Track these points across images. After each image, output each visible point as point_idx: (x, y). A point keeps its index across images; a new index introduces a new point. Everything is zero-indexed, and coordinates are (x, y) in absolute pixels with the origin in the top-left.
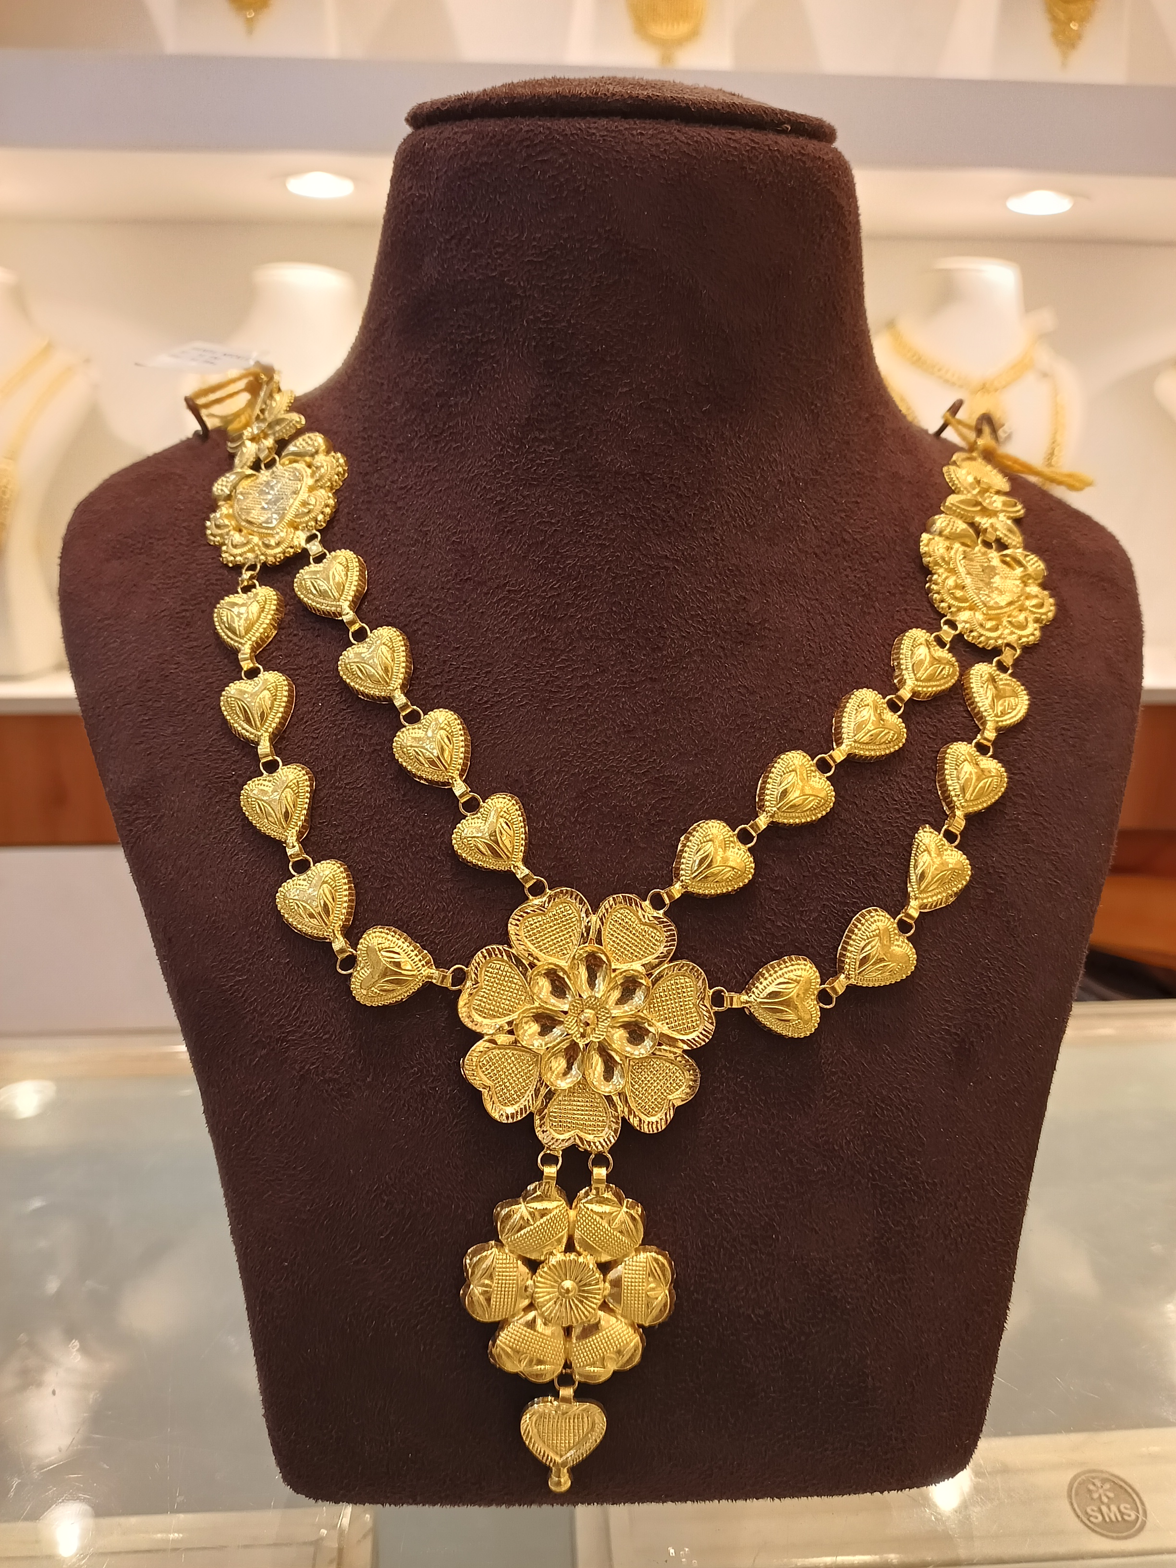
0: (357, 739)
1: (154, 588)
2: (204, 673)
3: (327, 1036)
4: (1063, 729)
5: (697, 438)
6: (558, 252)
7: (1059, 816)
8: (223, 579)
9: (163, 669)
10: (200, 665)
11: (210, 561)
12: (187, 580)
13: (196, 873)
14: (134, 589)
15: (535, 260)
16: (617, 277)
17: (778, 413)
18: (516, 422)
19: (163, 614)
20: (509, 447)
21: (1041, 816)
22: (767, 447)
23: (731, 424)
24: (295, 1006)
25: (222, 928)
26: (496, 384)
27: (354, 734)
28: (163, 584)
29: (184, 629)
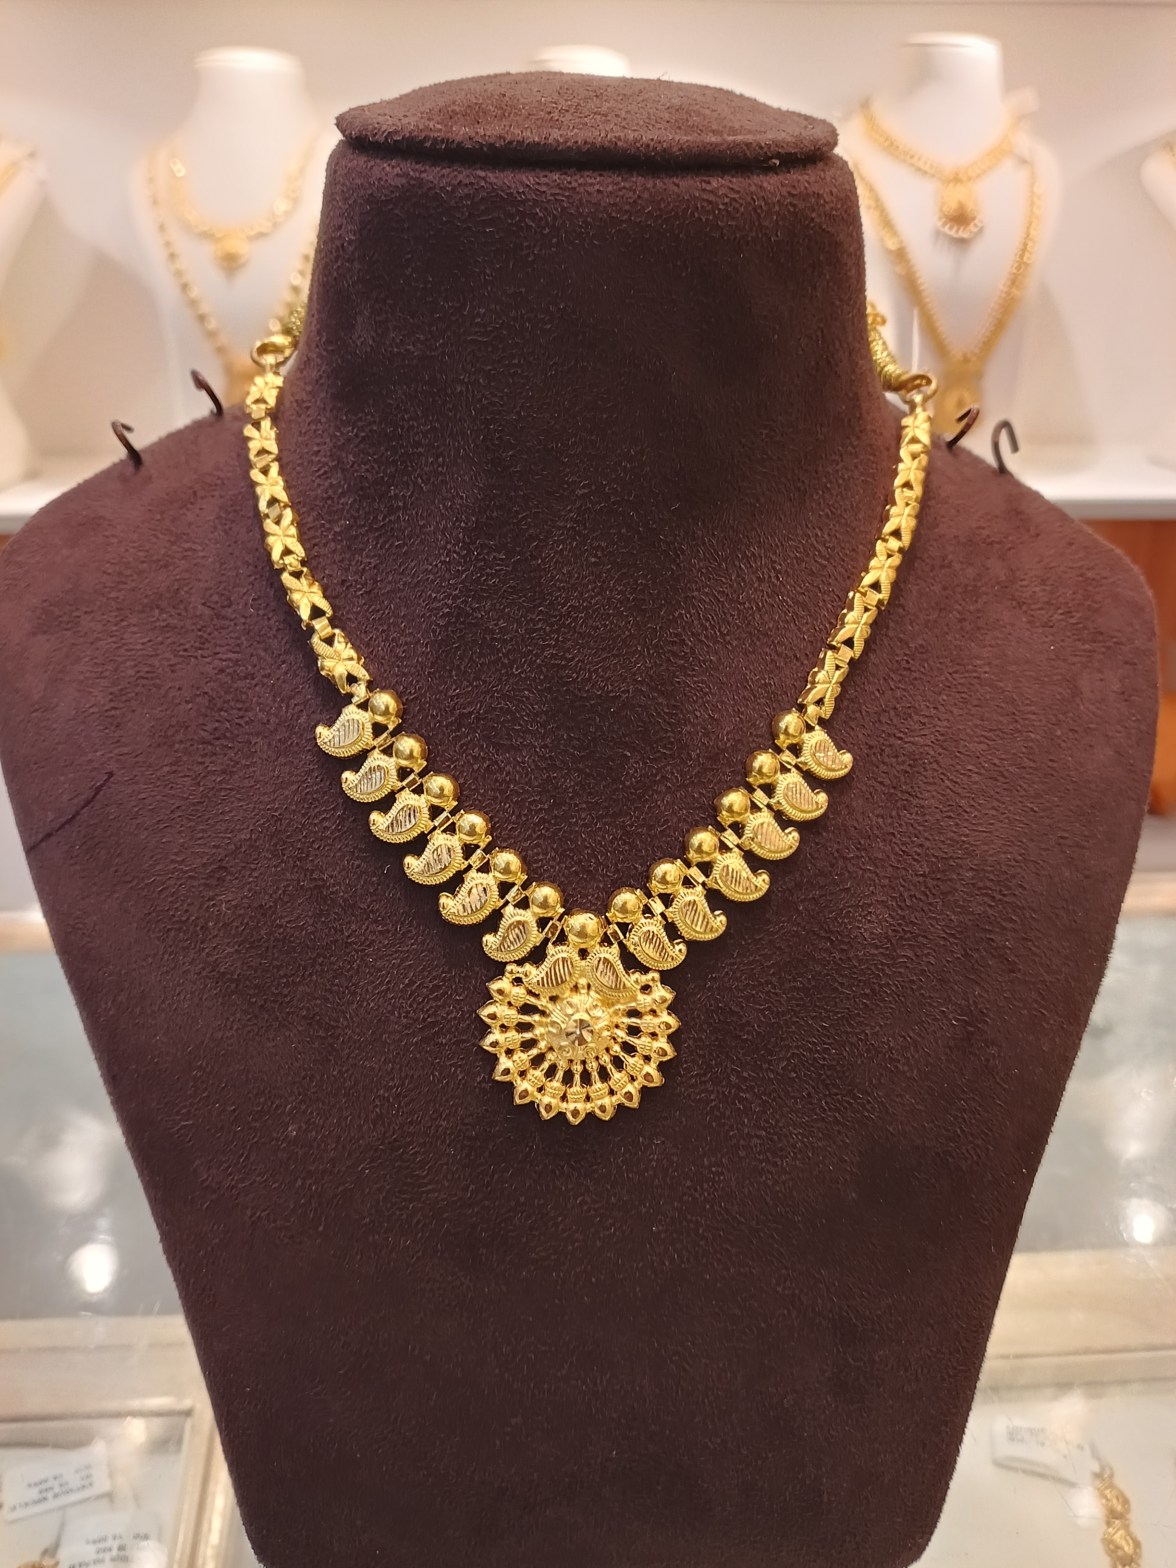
0: (297, 872)
1: (81, 677)
2: (135, 787)
3: (276, 1185)
4: (1062, 837)
5: (664, 541)
6: (505, 332)
7: (1050, 939)
8: (154, 672)
9: (93, 779)
10: (132, 777)
11: (140, 647)
12: (116, 670)
13: (138, 1010)
14: (60, 676)
15: (480, 339)
16: (573, 363)
17: (758, 500)
18: (463, 524)
19: (92, 710)
20: (455, 552)
21: (1030, 940)
22: (745, 541)
23: (703, 521)
24: (242, 1155)
25: (166, 1071)
26: (440, 478)
27: (294, 867)
28: (91, 672)
29: (114, 732)
